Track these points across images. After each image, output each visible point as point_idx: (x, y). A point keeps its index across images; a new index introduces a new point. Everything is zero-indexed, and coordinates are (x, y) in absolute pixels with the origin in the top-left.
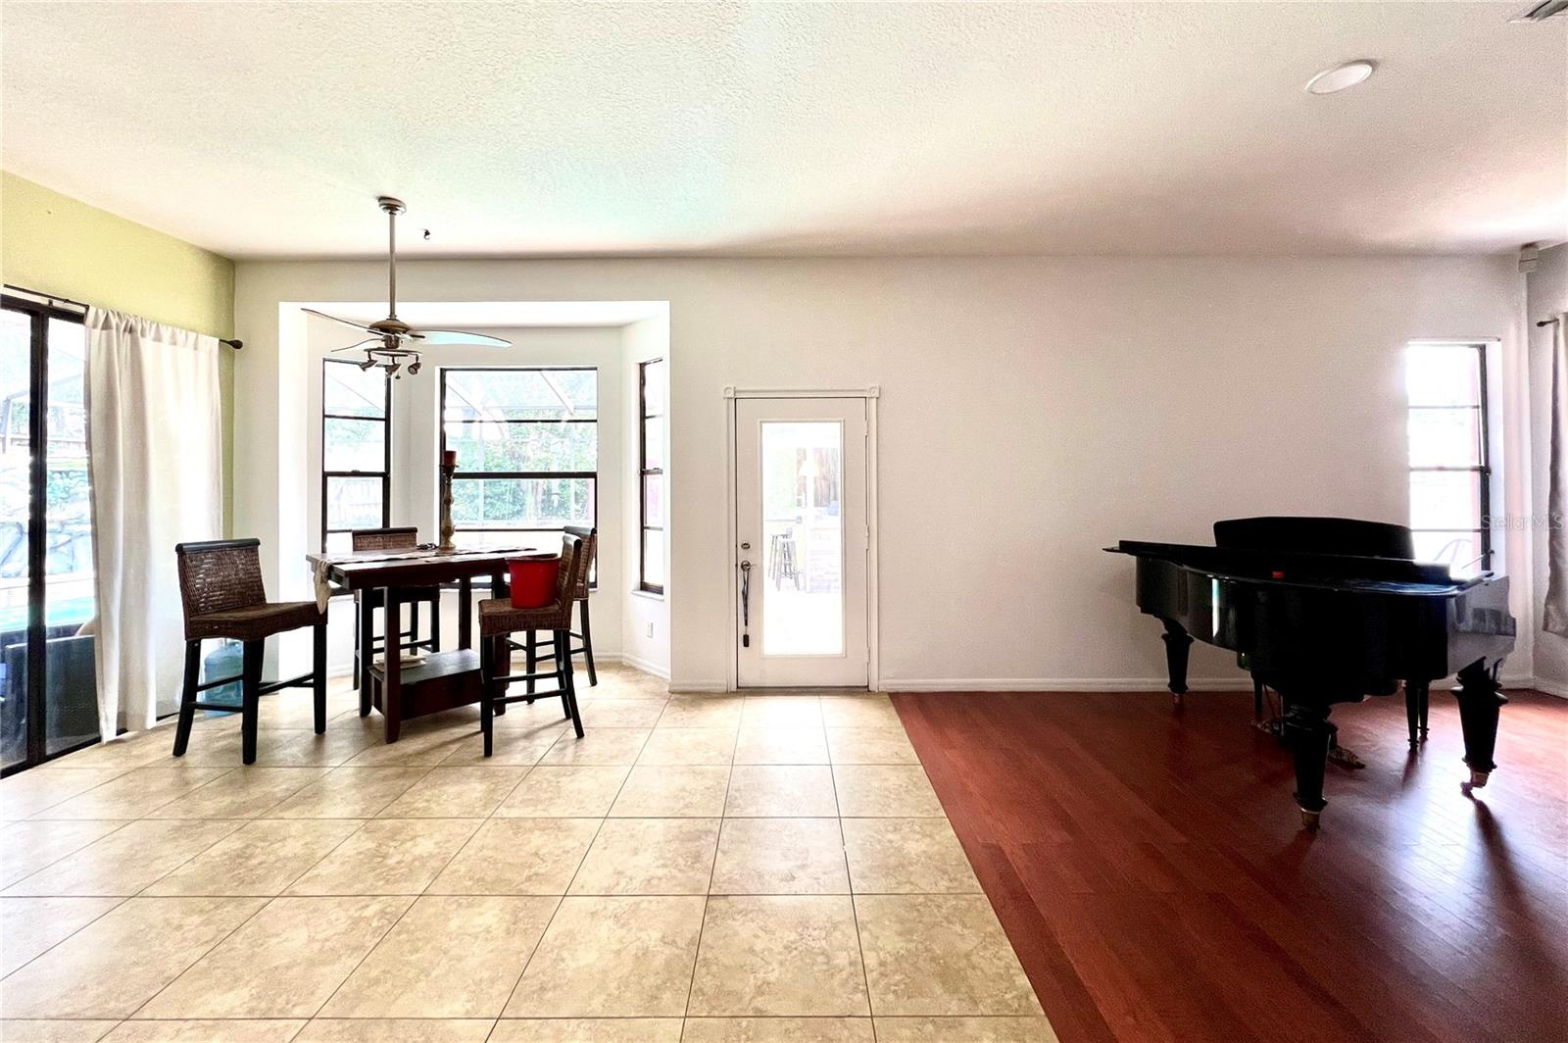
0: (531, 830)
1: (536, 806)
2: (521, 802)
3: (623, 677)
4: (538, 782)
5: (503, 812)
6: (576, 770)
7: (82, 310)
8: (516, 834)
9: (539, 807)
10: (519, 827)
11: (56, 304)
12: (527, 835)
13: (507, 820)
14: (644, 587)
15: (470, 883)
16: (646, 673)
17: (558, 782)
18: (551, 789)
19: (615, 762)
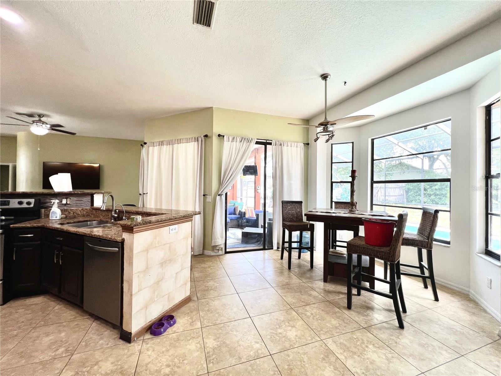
0: (330, 364)
1: (344, 351)
2: (340, 343)
3: (462, 304)
4: (357, 338)
5: (330, 342)
6: (382, 347)
7: (271, 142)
8: (324, 359)
9: (345, 354)
10: (327, 357)
11: (267, 141)
12: (326, 365)
13: (327, 348)
14: (489, 253)
15: (286, 367)
16: (485, 311)
17: (367, 347)
18: (360, 348)
19: (410, 360)
